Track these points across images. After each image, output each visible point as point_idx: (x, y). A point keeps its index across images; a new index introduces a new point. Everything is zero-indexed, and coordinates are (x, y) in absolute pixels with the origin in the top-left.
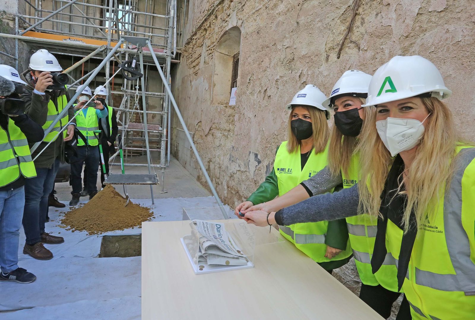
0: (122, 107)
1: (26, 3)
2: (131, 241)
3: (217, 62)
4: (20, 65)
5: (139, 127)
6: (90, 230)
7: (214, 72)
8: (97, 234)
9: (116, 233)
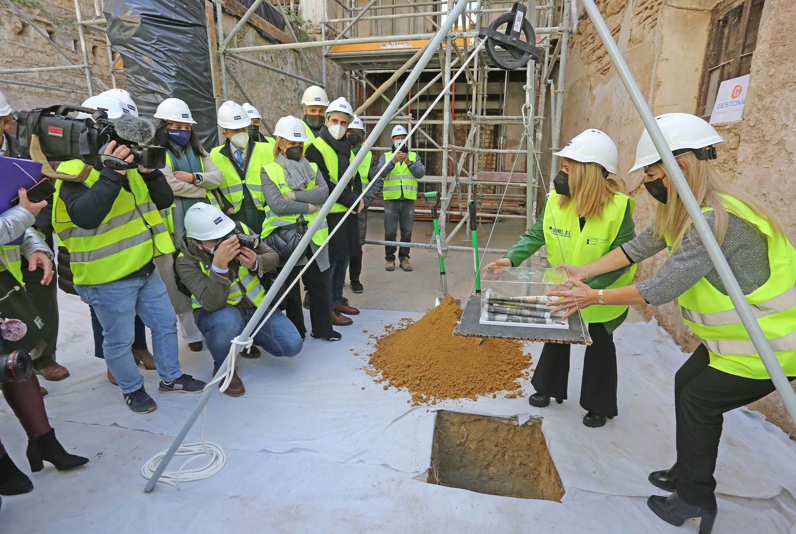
0: (469, 146)
1: (336, 6)
2: (489, 427)
3: (666, 31)
5: (495, 178)
6: (414, 389)
7: (659, 56)
8: (427, 403)
9: (462, 407)
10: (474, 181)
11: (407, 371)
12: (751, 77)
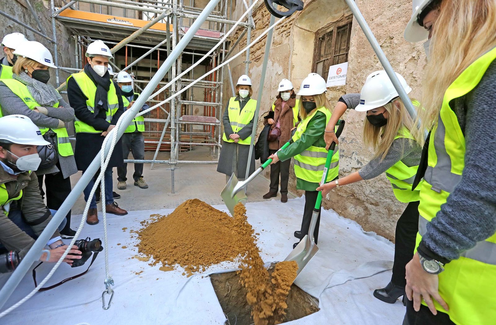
3: (296, 39)
4: (59, 54)
6: (185, 264)
7: (292, 52)
8: (198, 271)
9: (225, 268)
10: (180, 121)
11: (175, 251)
12: (349, 63)
